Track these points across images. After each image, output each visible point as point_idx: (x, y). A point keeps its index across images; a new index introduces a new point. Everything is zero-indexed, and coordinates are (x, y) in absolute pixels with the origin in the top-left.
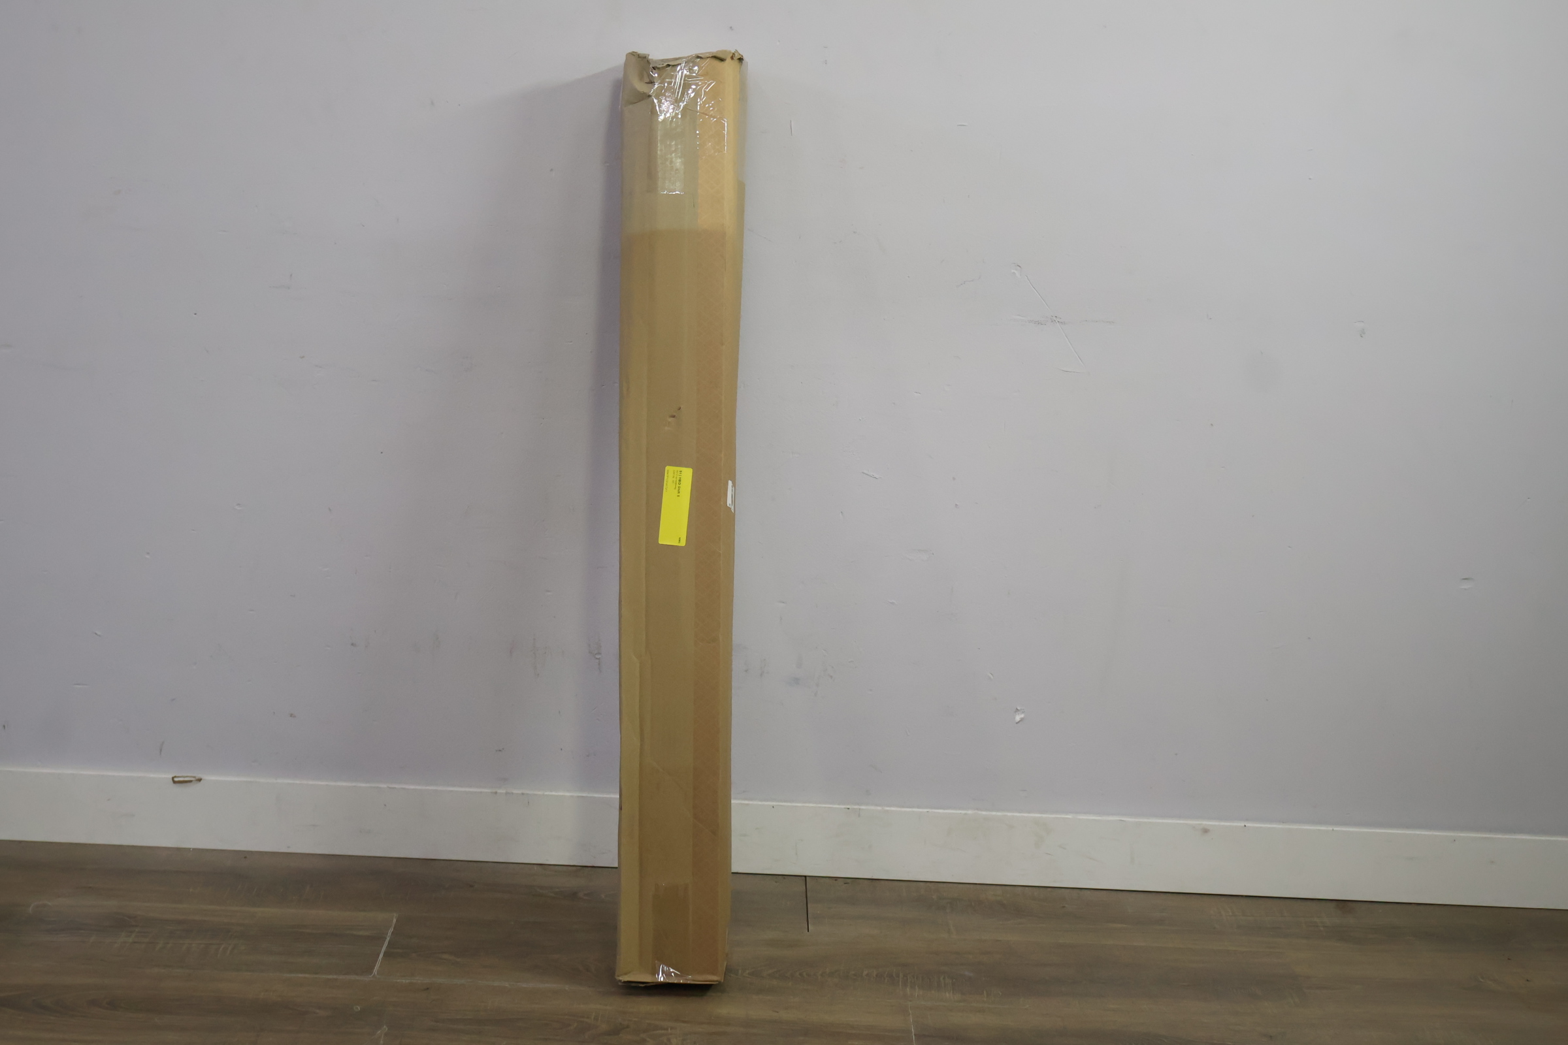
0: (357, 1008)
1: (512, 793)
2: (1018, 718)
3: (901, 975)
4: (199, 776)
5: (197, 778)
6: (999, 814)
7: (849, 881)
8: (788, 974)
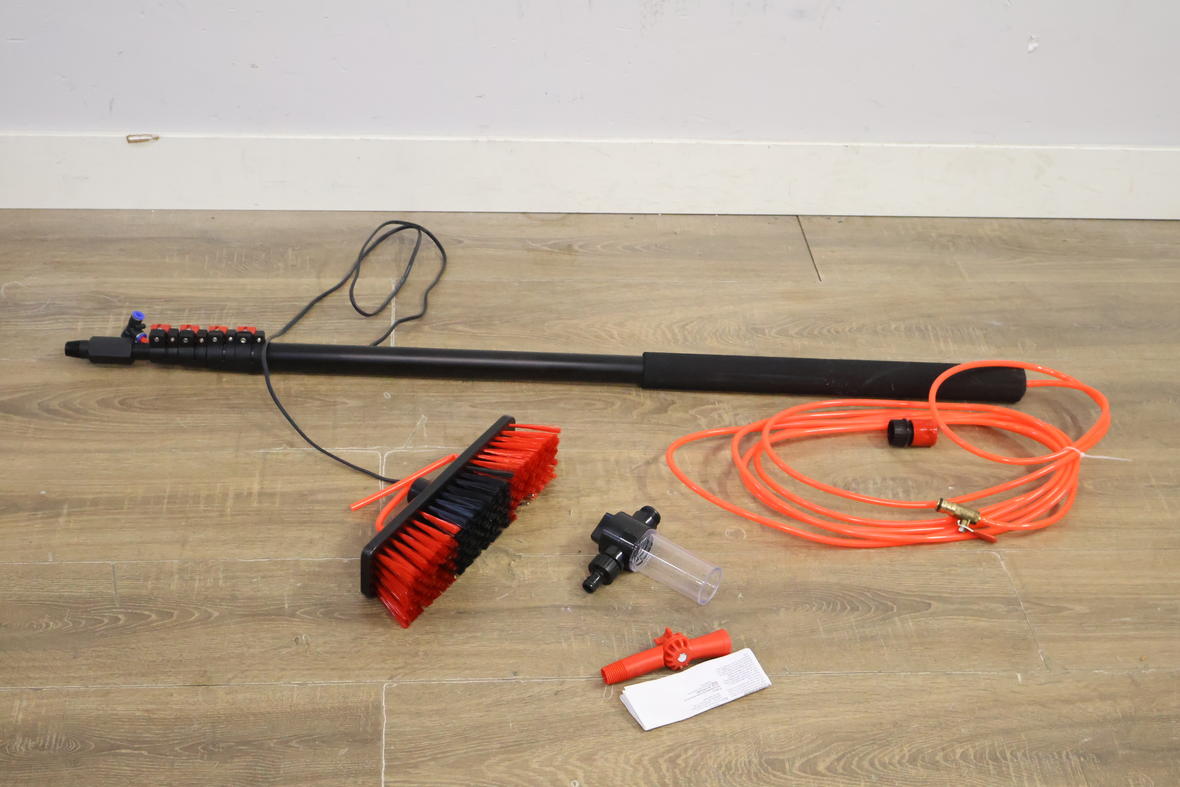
0: (387, 395)
1: (495, 141)
2: (1031, 47)
3: (930, 328)
4: (155, 133)
5: (154, 136)
6: (1002, 147)
7: (843, 219)
8: (816, 332)
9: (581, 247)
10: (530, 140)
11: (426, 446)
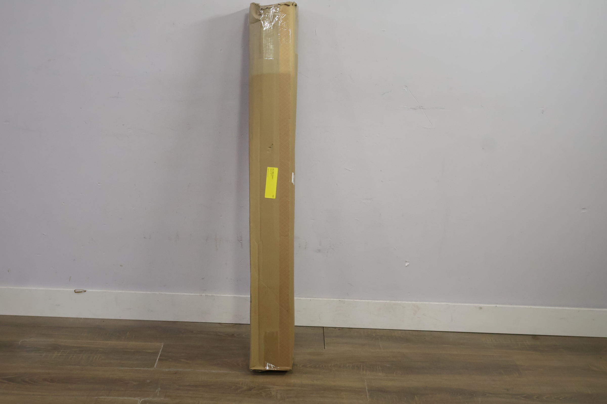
0: (148, 381)
1: (208, 295)
2: (406, 265)
3: (362, 366)
4: (85, 289)
5: (84, 290)
6: (399, 302)
7: (340, 329)
8: (317, 366)
9: (237, 335)
10: (221, 295)
11: (157, 398)
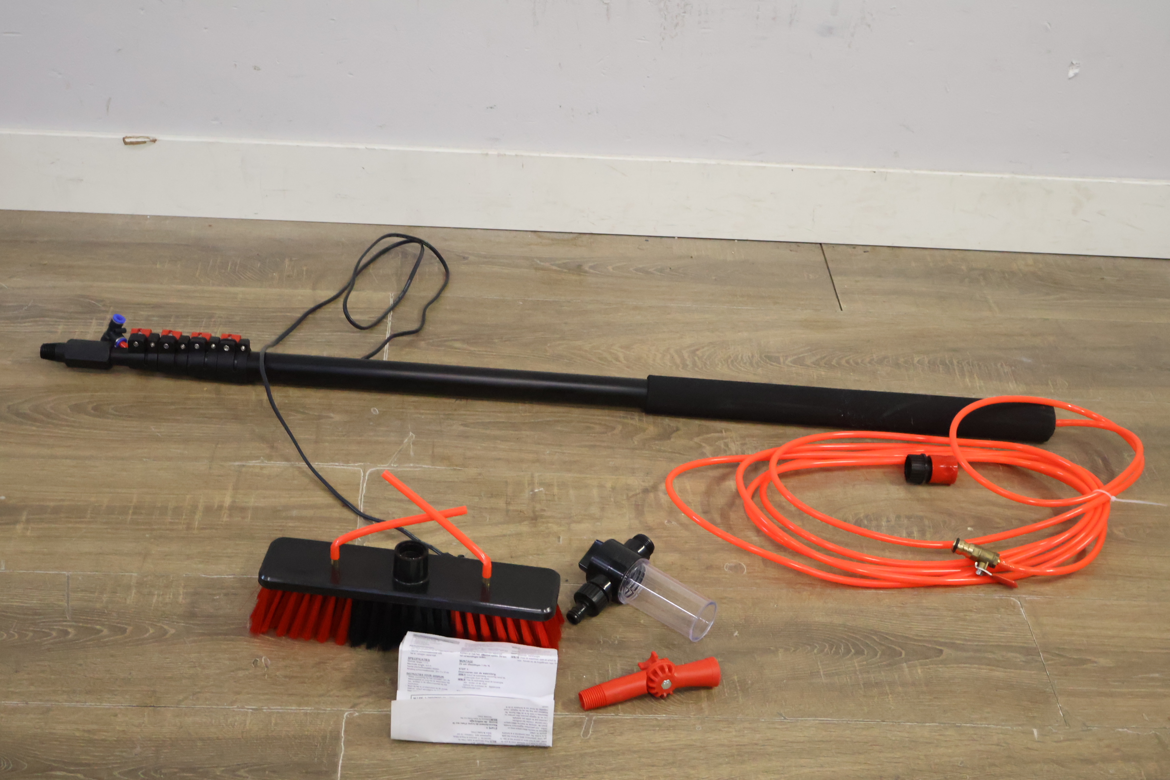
0: (375, 410)
1: (505, 155)
2: (1071, 73)
3: (955, 362)
4: (153, 136)
5: (151, 139)
6: (1039, 178)
7: (868, 249)
8: (834, 363)
9: (591, 267)
10: (543, 155)
11: (411, 465)
